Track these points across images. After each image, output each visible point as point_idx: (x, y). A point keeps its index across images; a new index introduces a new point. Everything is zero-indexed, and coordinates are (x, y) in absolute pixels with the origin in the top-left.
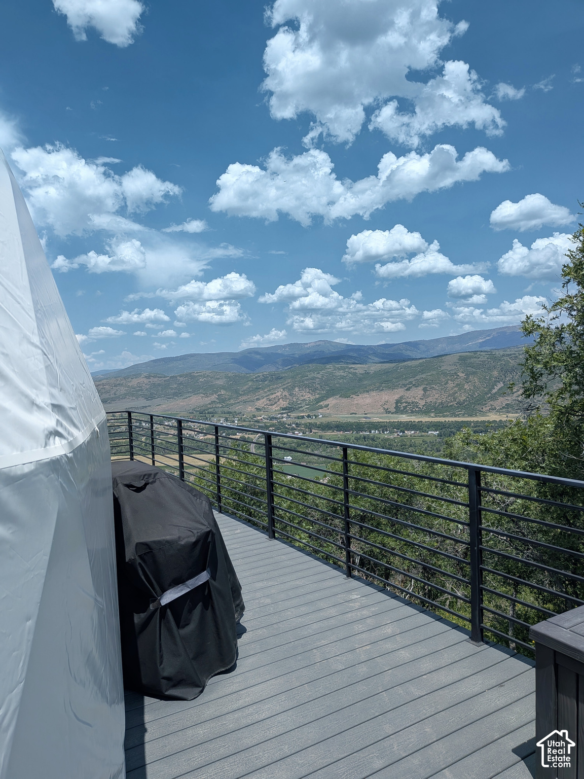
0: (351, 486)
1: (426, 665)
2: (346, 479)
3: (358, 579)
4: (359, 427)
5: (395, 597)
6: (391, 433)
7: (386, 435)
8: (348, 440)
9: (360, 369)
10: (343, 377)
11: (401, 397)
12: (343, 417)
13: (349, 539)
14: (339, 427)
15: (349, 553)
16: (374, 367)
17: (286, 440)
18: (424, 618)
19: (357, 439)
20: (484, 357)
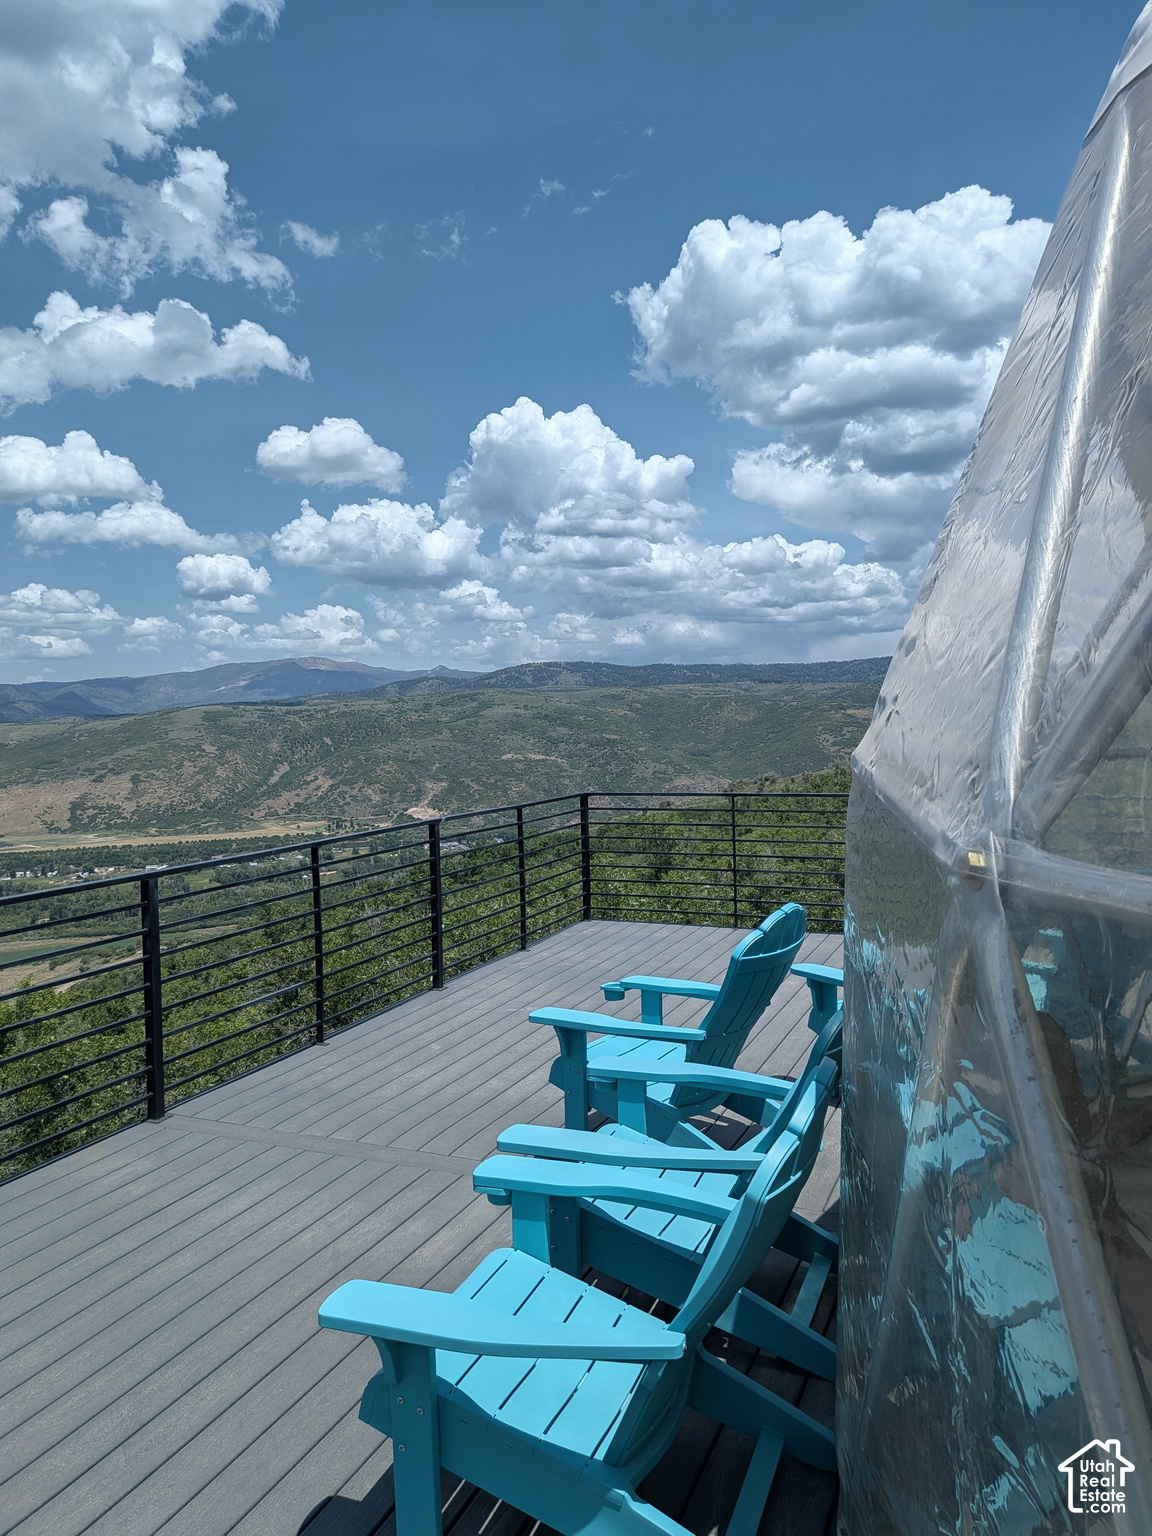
11: (83, 797)
20: (252, 715)
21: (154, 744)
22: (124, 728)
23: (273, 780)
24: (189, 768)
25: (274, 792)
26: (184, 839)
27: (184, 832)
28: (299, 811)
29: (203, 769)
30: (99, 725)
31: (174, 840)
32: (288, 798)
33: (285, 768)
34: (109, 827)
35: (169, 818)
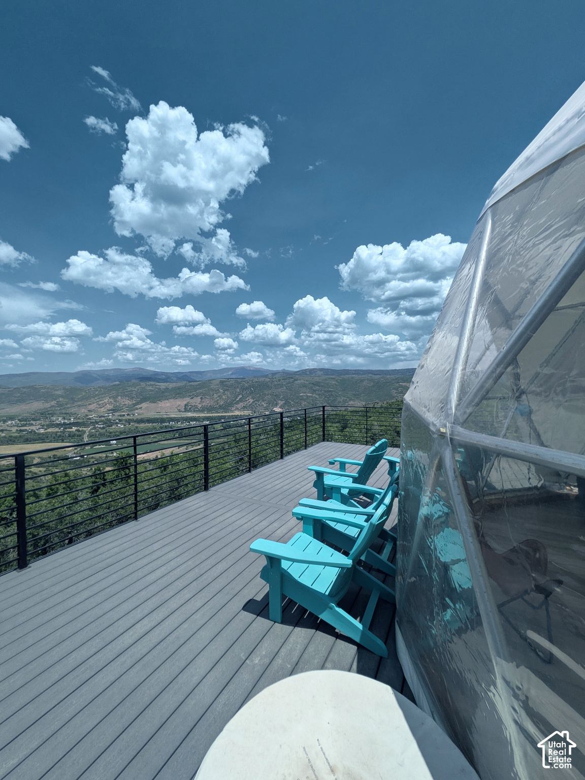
4: (162, 420)
6: (182, 423)
7: (179, 424)
9: (163, 386)
10: (152, 391)
11: (188, 403)
12: (152, 415)
14: (149, 421)
16: (172, 385)
20: (232, 382)
21: (207, 389)
22: (199, 385)
23: (238, 399)
24: (215, 396)
25: (237, 403)
26: (214, 415)
27: (214, 413)
28: (244, 408)
29: (219, 396)
30: (192, 383)
31: (211, 415)
32: (241, 405)
33: (240, 396)
34: (194, 411)
35: (210, 409)
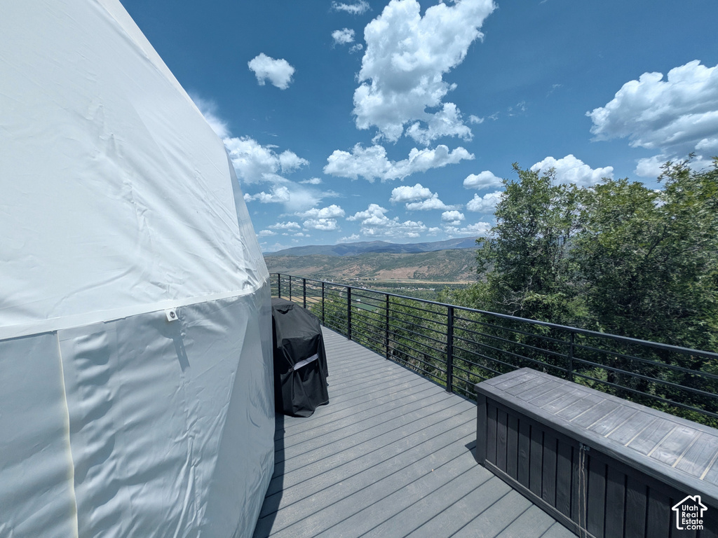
0: (390, 315)
1: (424, 403)
2: (388, 311)
3: (392, 360)
4: (395, 285)
5: (410, 370)
6: (411, 289)
7: (409, 290)
8: (389, 292)
9: (396, 256)
10: (388, 260)
11: (417, 271)
12: (387, 280)
13: (388, 341)
14: (385, 285)
15: (388, 347)
16: (403, 255)
17: (358, 291)
18: (424, 380)
19: (394, 292)
20: (458, 252)
23: (463, 269)
24: (442, 265)
25: (463, 272)
27: (439, 281)
28: (469, 277)
29: (445, 265)
31: (437, 283)
32: (466, 274)
33: (466, 266)
34: (422, 279)
